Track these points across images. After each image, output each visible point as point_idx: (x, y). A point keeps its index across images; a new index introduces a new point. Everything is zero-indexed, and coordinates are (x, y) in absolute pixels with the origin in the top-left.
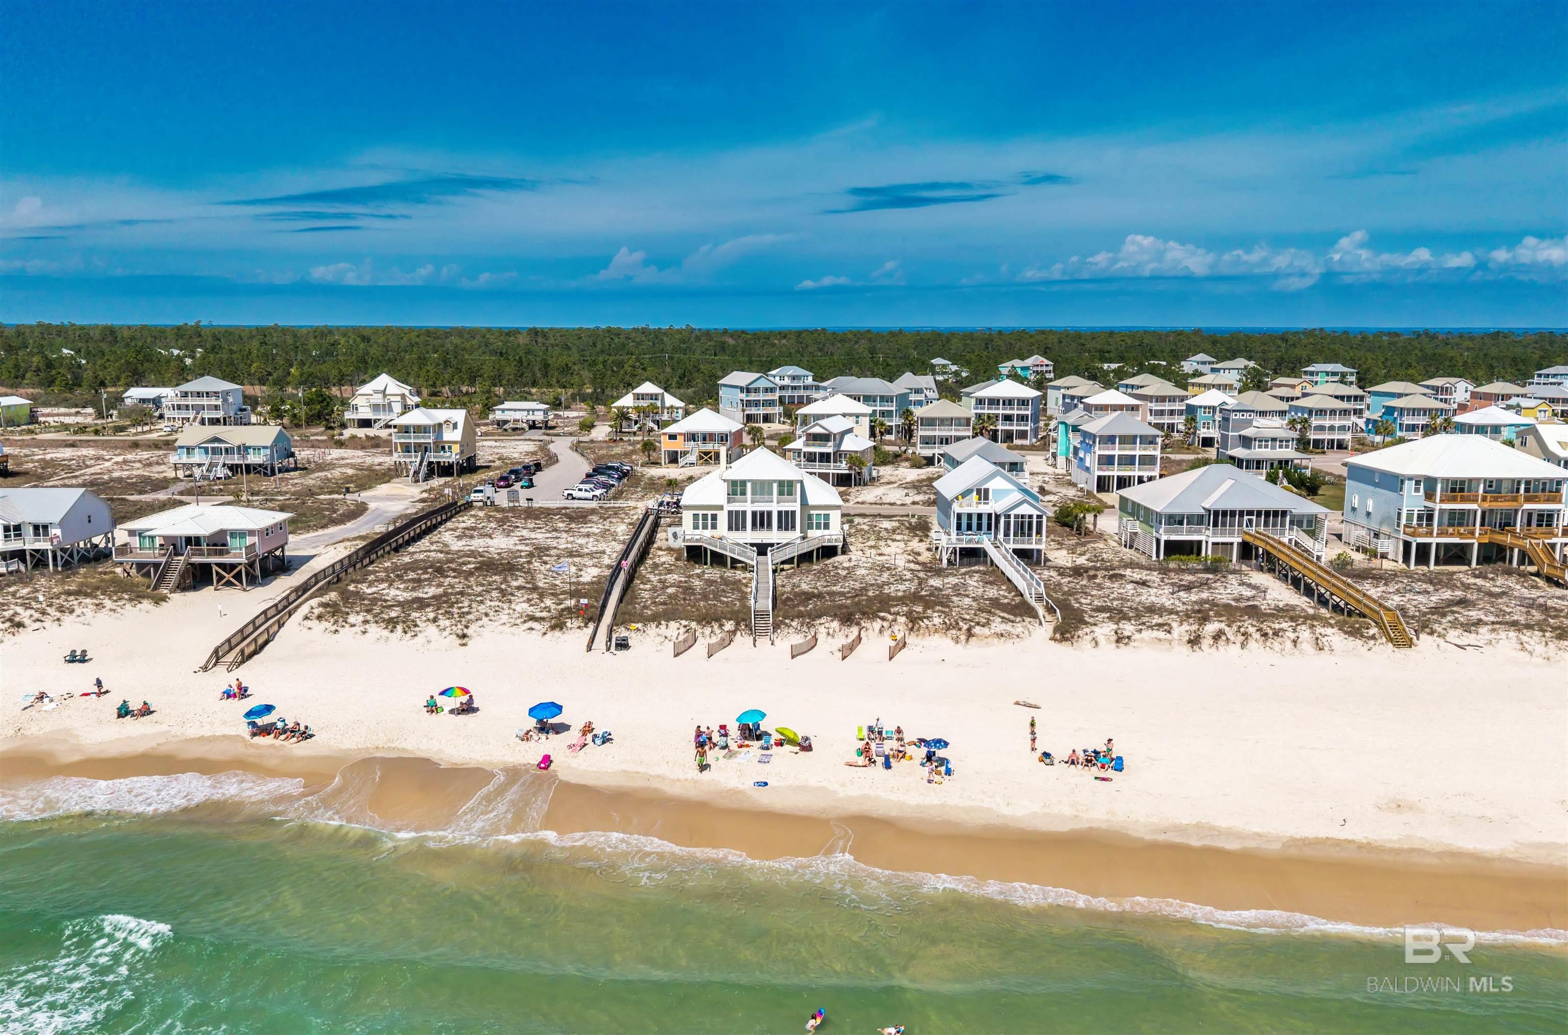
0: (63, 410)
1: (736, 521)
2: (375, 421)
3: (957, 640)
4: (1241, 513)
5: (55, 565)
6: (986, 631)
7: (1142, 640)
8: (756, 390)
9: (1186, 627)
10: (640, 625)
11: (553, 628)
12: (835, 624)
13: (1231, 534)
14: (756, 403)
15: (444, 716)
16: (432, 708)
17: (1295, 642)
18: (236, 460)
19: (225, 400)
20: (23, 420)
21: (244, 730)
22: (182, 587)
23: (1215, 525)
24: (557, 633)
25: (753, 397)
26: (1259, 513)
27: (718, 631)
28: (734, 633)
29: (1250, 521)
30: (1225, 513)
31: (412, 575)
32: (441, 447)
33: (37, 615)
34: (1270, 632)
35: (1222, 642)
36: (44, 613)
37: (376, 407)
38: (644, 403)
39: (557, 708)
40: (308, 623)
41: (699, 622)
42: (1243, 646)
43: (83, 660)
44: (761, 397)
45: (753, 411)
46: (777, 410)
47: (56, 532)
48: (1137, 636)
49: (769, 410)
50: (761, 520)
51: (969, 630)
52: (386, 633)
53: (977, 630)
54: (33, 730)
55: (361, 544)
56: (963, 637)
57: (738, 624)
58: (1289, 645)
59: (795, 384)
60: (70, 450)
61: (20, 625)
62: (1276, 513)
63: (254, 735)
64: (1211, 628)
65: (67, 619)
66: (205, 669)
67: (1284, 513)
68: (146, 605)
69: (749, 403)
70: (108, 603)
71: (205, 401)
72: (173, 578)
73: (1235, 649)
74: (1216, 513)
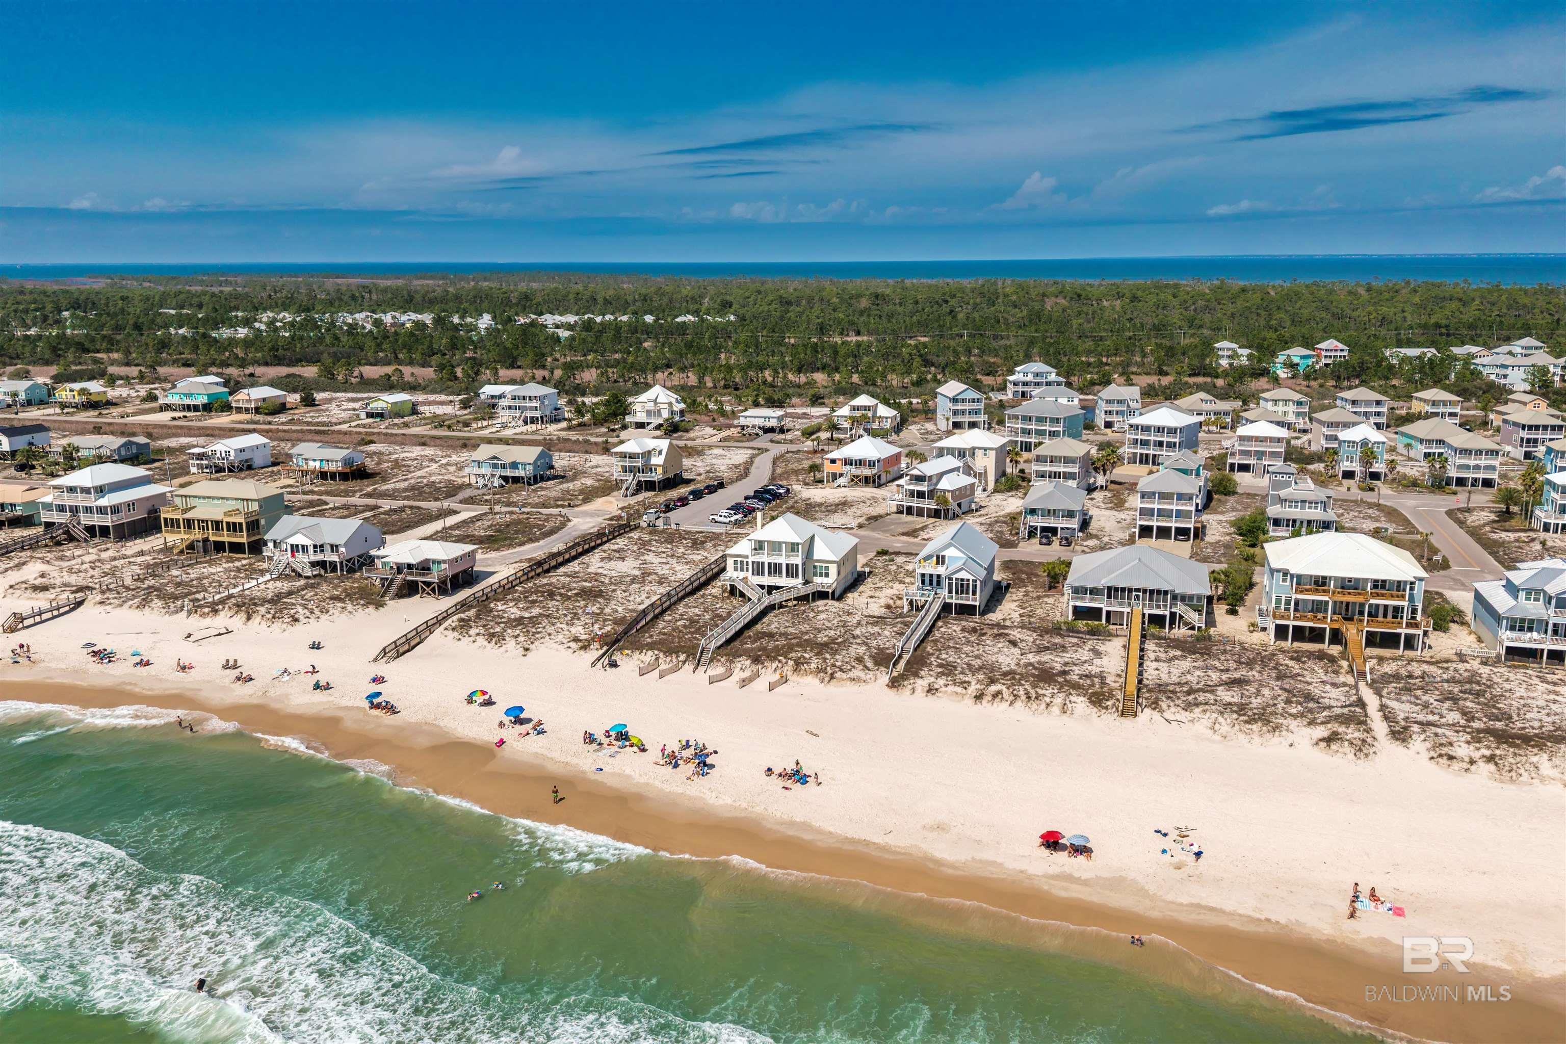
0: (443, 398)
1: (758, 569)
2: (648, 424)
3: (822, 681)
4: (1130, 590)
5: (342, 570)
6: (844, 676)
7: (946, 692)
8: (963, 401)
9: (978, 686)
10: (629, 652)
11: (581, 648)
12: (748, 662)
13: (1122, 604)
14: (963, 412)
15: (474, 707)
16: (470, 700)
17: (1048, 705)
18: (508, 473)
19: (542, 403)
20: (407, 412)
21: (366, 704)
22: (400, 595)
23: (1109, 597)
24: (582, 652)
25: (960, 407)
26: (1145, 591)
27: (674, 660)
28: (684, 662)
29: (1138, 596)
30: (1116, 589)
31: (534, 597)
32: (648, 468)
33: (308, 614)
34: (1034, 696)
35: (997, 700)
36: (312, 613)
37: (649, 413)
38: (857, 414)
39: (521, 709)
40: (446, 632)
41: (665, 653)
42: (1011, 704)
43: (318, 648)
44: (967, 406)
45: (959, 419)
46: (983, 418)
47: (343, 549)
48: (944, 689)
49: (974, 418)
50: (775, 569)
51: (832, 674)
52: (486, 643)
53: (839, 675)
54: (272, 693)
55: (526, 565)
56: (827, 679)
57: (688, 656)
58: (1043, 706)
59: (1038, 380)
60: (419, 448)
61: (297, 620)
62: (1159, 592)
63: (371, 708)
64: (994, 688)
65: (324, 617)
66: (375, 660)
67: (1166, 593)
68: (371, 609)
69: (955, 413)
70: (350, 607)
71: (528, 404)
72: (394, 589)
73: (1005, 705)
74: (1109, 589)
